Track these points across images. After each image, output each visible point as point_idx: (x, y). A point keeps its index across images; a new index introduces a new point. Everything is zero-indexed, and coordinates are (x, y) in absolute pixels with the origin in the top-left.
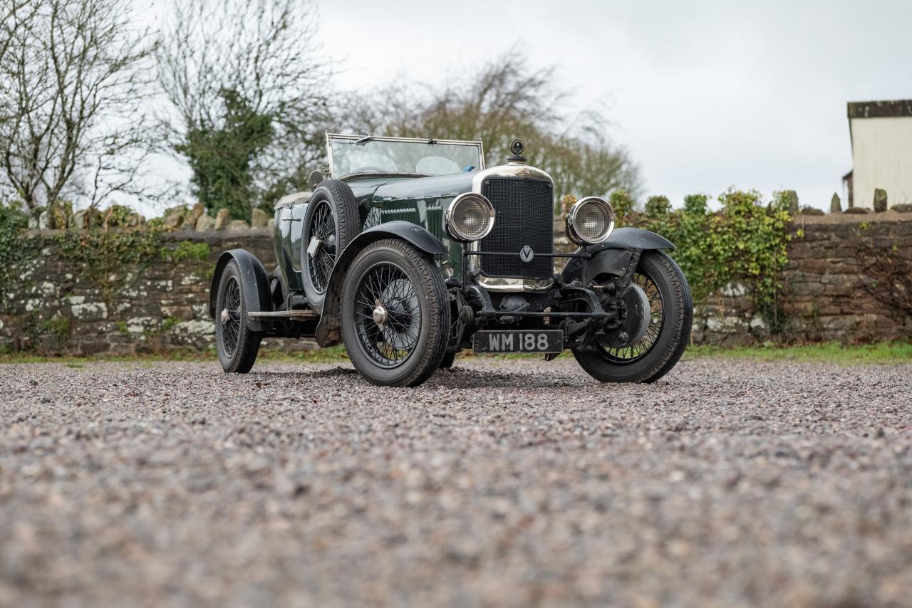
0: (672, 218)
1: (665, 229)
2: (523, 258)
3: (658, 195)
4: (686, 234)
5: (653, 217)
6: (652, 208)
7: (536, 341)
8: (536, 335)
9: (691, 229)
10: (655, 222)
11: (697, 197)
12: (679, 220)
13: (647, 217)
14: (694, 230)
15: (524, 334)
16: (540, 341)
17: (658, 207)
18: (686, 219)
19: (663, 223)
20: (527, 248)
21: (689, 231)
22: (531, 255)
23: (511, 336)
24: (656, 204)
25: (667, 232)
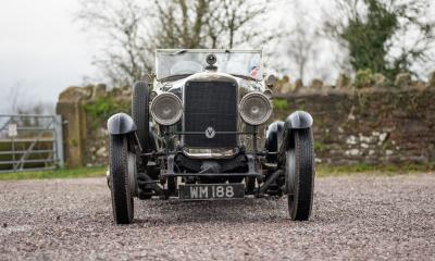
2: (207, 135)
7: (225, 191)
8: (225, 187)
15: (216, 187)
16: (228, 191)
20: (210, 129)
22: (213, 134)
23: (206, 189)
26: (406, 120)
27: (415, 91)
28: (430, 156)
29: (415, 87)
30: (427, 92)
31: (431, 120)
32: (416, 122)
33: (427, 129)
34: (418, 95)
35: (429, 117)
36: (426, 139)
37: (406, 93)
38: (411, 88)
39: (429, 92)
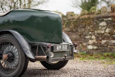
26: (70, 33)
27: (74, 19)
28: (80, 50)
29: (74, 17)
30: (78, 19)
31: (80, 32)
32: (74, 34)
33: (79, 37)
34: (74, 20)
35: (79, 31)
36: (79, 41)
37: (70, 20)
38: (72, 17)
39: (79, 19)
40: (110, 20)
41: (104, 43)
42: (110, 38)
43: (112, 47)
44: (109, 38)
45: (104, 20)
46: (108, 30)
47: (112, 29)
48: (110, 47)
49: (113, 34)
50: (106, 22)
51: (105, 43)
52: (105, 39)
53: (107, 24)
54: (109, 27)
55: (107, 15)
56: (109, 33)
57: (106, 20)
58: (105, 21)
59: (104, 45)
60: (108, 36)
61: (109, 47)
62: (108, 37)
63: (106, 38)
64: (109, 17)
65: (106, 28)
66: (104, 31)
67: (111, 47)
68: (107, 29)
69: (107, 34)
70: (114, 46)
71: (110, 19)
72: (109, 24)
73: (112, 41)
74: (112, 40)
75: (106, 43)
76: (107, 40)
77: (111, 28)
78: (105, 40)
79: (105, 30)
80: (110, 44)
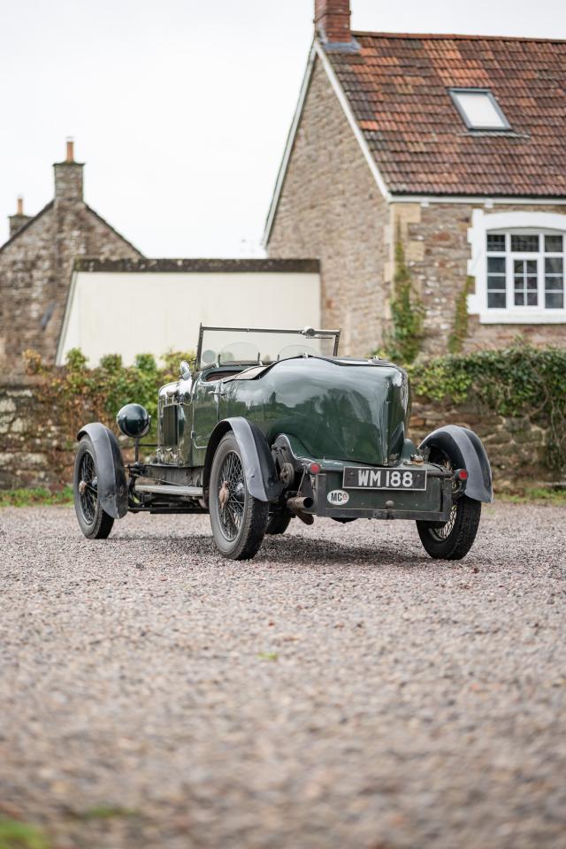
0: (129, 375)
1: (124, 385)
3: (113, 352)
4: (144, 389)
5: (111, 373)
6: (109, 365)
9: (149, 385)
10: (113, 378)
11: (148, 356)
12: (136, 377)
13: (105, 373)
14: (151, 386)
17: (115, 365)
18: (144, 377)
19: (122, 379)
21: (146, 387)
24: (113, 362)
25: (127, 387)
40: (26, 397)
41: (5, 462)
42: (25, 448)
43: (29, 475)
44: (21, 447)
45: (9, 393)
46: (19, 426)
47: (32, 421)
48: (22, 475)
49: (34, 437)
50: (15, 400)
51: (8, 461)
52: (8, 450)
53: (17, 406)
54: (22, 417)
55: (18, 382)
56: (24, 434)
57: (15, 394)
58: (12, 397)
59: (5, 468)
60: (19, 441)
61: (19, 472)
62: (19, 444)
63: (11, 447)
64: (23, 387)
65: (14, 420)
66: (7, 426)
67: (26, 473)
68: (18, 420)
69: (16, 437)
70: (35, 469)
71: (28, 393)
72: (25, 408)
73: (30, 455)
74: (32, 452)
75: (10, 463)
76: (13, 453)
77: (29, 421)
78: (9, 452)
79: (11, 423)
80: (24, 465)
